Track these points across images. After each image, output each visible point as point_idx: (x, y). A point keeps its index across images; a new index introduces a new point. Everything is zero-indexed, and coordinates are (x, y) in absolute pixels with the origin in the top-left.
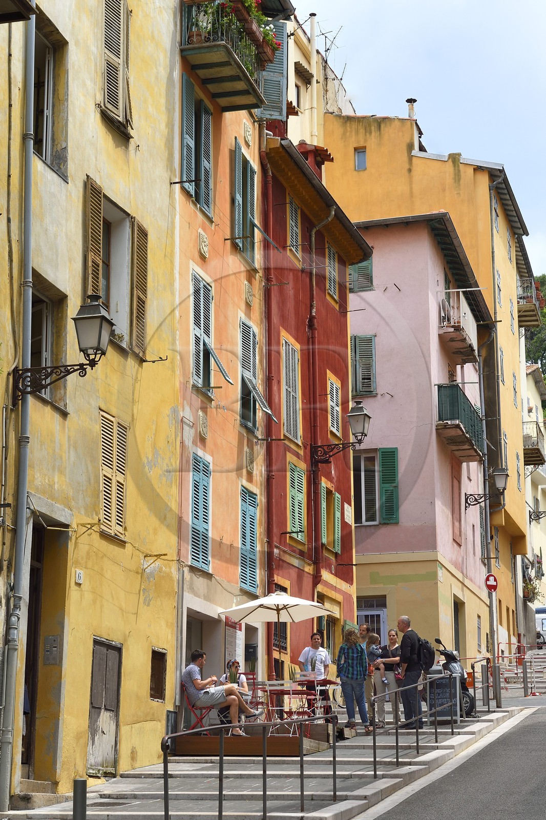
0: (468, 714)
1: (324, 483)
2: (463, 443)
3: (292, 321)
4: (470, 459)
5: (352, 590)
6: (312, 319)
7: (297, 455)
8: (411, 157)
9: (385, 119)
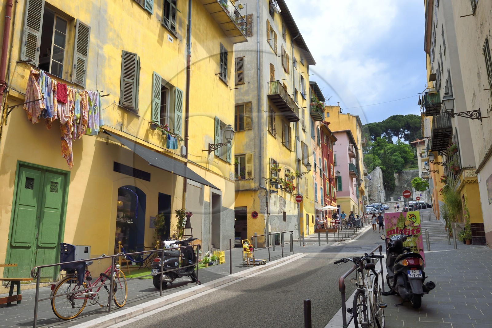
0: (362, 226)
1: (332, 185)
2: (354, 175)
3: (326, 156)
4: (355, 177)
5: (336, 204)
6: (328, 155)
7: (327, 180)
8: (339, 114)
9: (333, 106)
